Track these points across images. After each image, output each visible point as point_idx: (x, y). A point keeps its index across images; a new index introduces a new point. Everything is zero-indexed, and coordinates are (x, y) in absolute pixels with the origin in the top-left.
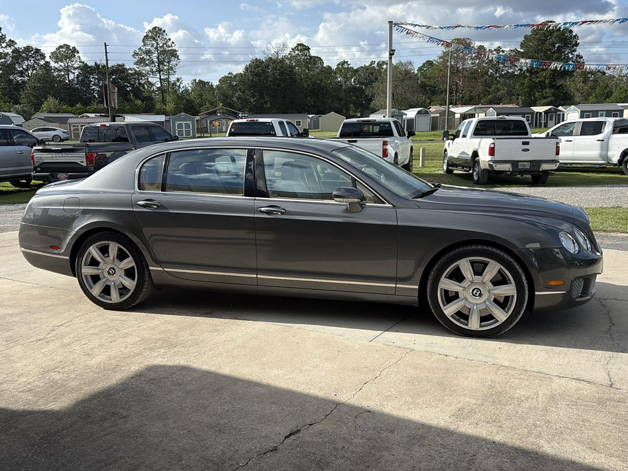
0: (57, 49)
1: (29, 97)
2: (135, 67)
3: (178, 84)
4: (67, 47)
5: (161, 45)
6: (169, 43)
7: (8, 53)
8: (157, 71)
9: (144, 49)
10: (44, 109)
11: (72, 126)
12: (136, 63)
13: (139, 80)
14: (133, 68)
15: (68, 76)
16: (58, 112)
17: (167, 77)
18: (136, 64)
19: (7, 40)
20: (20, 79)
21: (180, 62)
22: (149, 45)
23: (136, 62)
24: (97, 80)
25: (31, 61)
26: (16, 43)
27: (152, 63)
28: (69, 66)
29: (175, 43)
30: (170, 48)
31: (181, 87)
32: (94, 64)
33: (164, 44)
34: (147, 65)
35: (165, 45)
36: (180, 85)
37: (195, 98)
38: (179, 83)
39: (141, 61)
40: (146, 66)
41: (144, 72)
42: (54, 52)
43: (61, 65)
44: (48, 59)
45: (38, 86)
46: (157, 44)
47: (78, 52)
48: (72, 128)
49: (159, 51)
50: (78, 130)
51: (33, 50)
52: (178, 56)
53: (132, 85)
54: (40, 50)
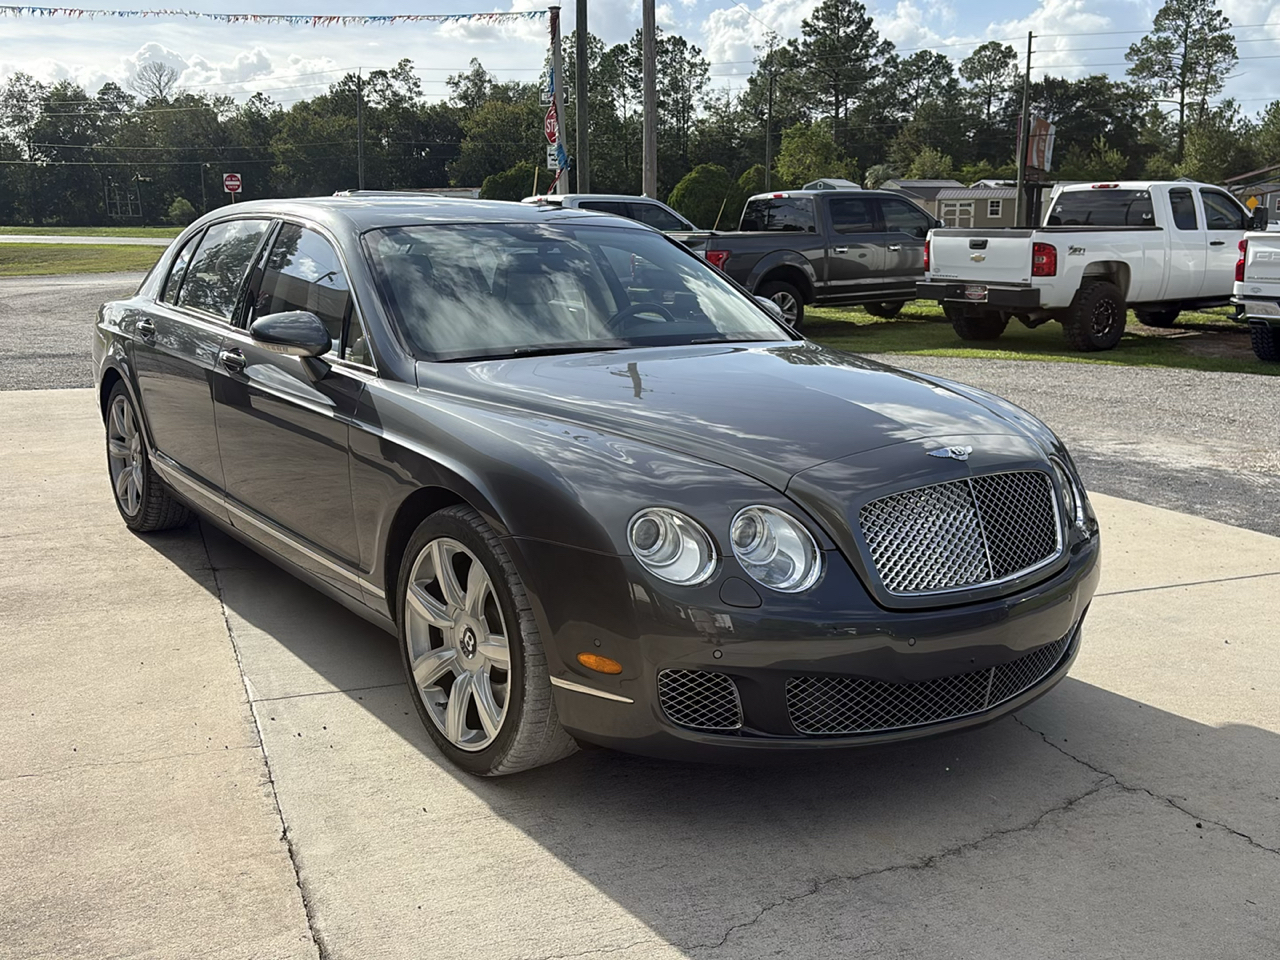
0: (975, 53)
1: (904, 150)
2: (1127, 79)
3: (1228, 114)
4: (996, 46)
5: (1197, 27)
6: (1217, 23)
7: (877, 66)
8: (1177, 86)
9: (1154, 38)
10: (914, 171)
11: (943, 205)
12: (1131, 72)
13: (1134, 109)
14: (1122, 83)
15: (989, 107)
16: (936, 178)
17: (1200, 98)
18: (1130, 74)
19: (880, 40)
20: (900, 115)
21: (1237, 63)
22: (1169, 29)
23: (1133, 70)
24: (1043, 112)
25: (924, 79)
26: (894, 47)
27: (1167, 70)
28: (991, 85)
29: (1230, 22)
30: (1216, 34)
31: (1235, 120)
32: (1043, 78)
33: (1203, 24)
34: (1155, 74)
35: (1206, 28)
36: (1232, 116)
37: (1267, 145)
38: (1230, 113)
39: (1144, 68)
40: (1153, 77)
41: (1146, 90)
42: (969, 59)
43: (977, 85)
44: (956, 75)
45: (923, 129)
46: (1188, 26)
47: (1015, 56)
48: (944, 209)
49: (1189, 42)
50: (953, 213)
51: (931, 58)
52: (1234, 50)
53: (1117, 121)
54: (945, 57)
